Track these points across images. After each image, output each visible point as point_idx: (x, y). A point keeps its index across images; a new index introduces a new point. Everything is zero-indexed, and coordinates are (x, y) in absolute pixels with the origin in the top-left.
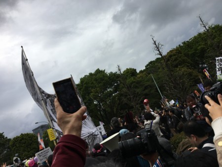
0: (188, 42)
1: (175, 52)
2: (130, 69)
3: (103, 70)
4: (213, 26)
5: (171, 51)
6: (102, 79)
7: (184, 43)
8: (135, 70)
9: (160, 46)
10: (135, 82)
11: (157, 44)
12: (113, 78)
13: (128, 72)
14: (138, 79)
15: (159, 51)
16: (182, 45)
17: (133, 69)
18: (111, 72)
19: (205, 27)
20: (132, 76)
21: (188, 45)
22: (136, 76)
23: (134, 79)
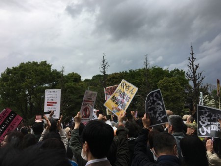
0: (133, 71)
1: (118, 75)
2: (76, 74)
3: (50, 64)
4: (156, 67)
5: (116, 74)
6: (42, 73)
7: (130, 71)
8: (80, 77)
9: (107, 65)
10: (73, 88)
11: (105, 63)
12: (55, 76)
13: (72, 76)
14: (78, 87)
15: (104, 69)
16: (128, 72)
17: (79, 75)
18: (56, 70)
19: (147, 66)
20: (74, 81)
21: (132, 74)
22: (78, 83)
23: (75, 84)
